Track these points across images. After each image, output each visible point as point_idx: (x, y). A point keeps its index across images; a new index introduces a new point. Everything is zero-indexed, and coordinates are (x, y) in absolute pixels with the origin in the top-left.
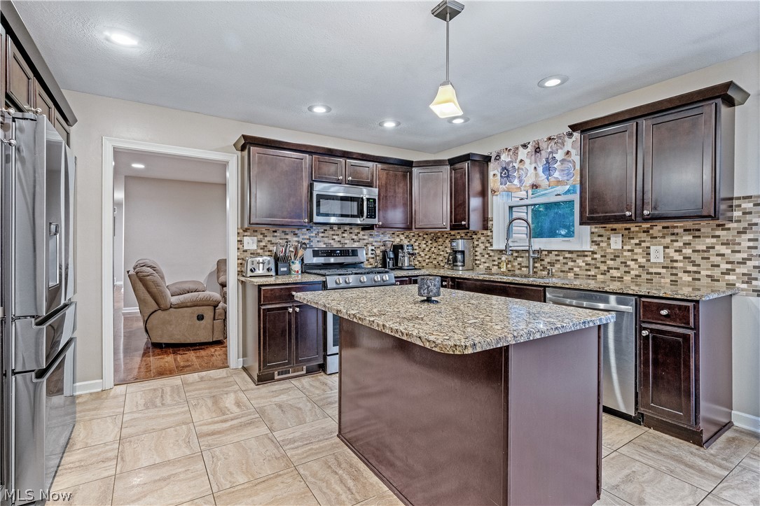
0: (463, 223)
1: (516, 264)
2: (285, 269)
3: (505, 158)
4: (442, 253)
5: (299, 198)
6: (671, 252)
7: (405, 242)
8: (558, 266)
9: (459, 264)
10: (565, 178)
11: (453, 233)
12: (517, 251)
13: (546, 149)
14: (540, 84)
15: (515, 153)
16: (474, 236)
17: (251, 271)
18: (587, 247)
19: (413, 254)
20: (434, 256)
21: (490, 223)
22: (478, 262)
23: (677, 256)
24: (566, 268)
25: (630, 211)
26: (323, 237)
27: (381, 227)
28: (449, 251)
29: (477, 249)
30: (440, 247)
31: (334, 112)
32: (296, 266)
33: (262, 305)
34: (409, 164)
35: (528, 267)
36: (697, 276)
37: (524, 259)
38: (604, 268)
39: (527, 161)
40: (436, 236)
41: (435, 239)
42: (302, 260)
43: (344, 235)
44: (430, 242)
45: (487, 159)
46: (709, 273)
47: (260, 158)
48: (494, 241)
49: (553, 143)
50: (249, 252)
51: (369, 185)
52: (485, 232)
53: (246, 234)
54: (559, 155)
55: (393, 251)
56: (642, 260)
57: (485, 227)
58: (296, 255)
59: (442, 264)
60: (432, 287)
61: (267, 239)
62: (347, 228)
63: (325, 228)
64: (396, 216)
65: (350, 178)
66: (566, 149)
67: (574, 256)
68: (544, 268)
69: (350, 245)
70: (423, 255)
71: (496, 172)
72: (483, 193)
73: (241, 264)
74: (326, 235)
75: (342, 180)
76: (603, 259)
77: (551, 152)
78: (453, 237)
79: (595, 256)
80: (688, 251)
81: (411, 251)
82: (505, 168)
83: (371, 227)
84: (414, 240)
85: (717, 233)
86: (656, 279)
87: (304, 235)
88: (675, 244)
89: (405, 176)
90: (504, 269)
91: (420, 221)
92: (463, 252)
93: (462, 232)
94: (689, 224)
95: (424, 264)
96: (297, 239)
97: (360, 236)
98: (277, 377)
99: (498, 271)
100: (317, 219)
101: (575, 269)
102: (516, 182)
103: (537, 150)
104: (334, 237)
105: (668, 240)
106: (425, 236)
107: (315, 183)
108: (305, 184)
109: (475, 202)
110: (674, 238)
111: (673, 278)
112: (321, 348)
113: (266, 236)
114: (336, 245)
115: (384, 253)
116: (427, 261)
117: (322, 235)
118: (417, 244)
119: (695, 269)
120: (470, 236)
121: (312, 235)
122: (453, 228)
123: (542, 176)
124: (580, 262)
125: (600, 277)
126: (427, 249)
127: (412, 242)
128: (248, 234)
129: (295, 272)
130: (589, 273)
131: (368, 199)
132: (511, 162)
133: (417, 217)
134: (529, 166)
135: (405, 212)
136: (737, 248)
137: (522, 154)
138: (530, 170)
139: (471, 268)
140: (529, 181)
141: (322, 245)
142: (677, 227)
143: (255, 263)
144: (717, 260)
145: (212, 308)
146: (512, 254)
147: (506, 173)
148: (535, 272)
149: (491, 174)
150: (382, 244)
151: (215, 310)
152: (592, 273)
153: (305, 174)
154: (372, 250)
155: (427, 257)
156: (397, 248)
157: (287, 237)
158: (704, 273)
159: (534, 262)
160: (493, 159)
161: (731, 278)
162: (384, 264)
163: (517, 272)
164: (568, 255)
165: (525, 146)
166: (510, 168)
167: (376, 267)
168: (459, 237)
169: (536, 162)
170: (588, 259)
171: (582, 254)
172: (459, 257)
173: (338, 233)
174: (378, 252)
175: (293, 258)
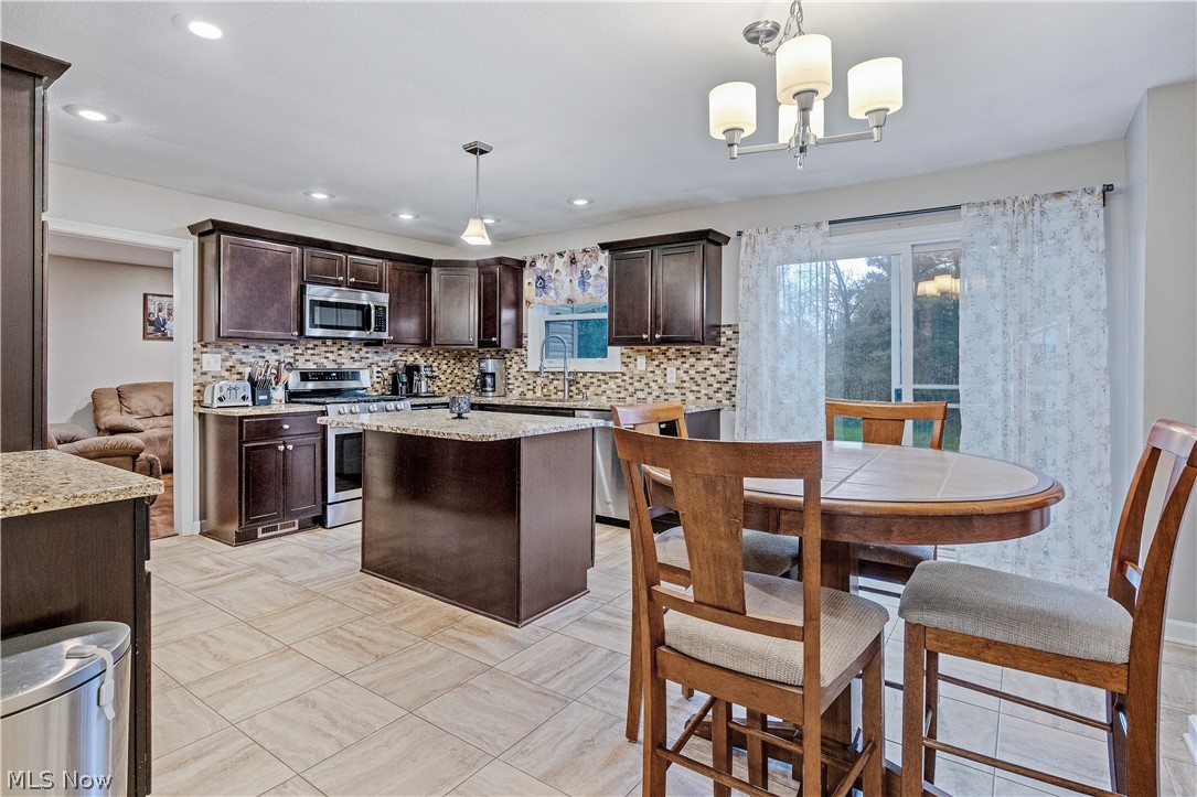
0: (494, 339)
1: (552, 388)
2: (265, 397)
3: (540, 265)
4: (467, 376)
5: (286, 304)
6: (681, 372)
7: (421, 362)
8: (592, 389)
9: (489, 389)
10: (599, 295)
11: (481, 350)
12: (553, 373)
13: (582, 259)
14: (570, 201)
15: (551, 261)
16: (507, 355)
17: (221, 400)
18: (618, 368)
19: (432, 378)
20: (457, 380)
21: (524, 340)
22: (510, 387)
23: (686, 378)
24: (599, 391)
25: (646, 333)
26: (312, 355)
27: (391, 342)
28: (476, 374)
29: (510, 371)
30: (465, 369)
31: (338, 199)
32: (279, 394)
33: (244, 442)
34: (429, 263)
35: (563, 391)
36: (699, 395)
37: (561, 382)
38: (631, 389)
39: (563, 271)
40: (460, 354)
41: (459, 357)
42: (286, 385)
43: (341, 352)
44: (453, 362)
45: (522, 264)
46: (706, 392)
47: (233, 250)
48: (529, 362)
49: (587, 256)
50: (209, 375)
51: (378, 288)
52: (519, 350)
53: (205, 350)
54: (593, 270)
55: (406, 373)
56: (661, 381)
57: (520, 345)
58: (278, 377)
59: (468, 391)
60: (463, 405)
61: (235, 357)
62: (344, 343)
63: (316, 342)
64: (409, 326)
65: (353, 280)
66: (599, 265)
67: (606, 378)
68: (580, 392)
69: (348, 365)
70: (443, 379)
71: (531, 280)
72: (517, 304)
73: (199, 391)
74: (316, 352)
75: (341, 281)
76: (631, 381)
77: (586, 266)
78: (482, 356)
79: (625, 378)
80: (692, 372)
81: (429, 374)
82: (540, 278)
83: (379, 343)
84: (432, 359)
85: (712, 356)
86: (671, 398)
87: (287, 353)
88: (685, 365)
89: (423, 278)
90: (539, 394)
91: (441, 335)
92: (493, 375)
93: (493, 351)
94: (693, 348)
95: (445, 391)
96: (277, 357)
97: (362, 353)
98: (260, 535)
99: (534, 396)
100: (310, 332)
101: (608, 392)
102: (552, 293)
103: (573, 261)
104: (328, 355)
105: (679, 362)
106: (447, 354)
107: (308, 286)
108: (294, 286)
109: (507, 315)
110: (683, 360)
111: (683, 397)
112: (319, 495)
113: (234, 353)
114: (330, 366)
115: (395, 376)
116: (449, 386)
117: (312, 352)
118: (435, 364)
119: (697, 388)
120: (501, 355)
121: (297, 351)
122: (481, 345)
123: (578, 290)
124: (612, 384)
125: (628, 399)
126: (449, 371)
127: (430, 362)
128: (209, 350)
129: (277, 400)
130: (620, 396)
131: (376, 307)
132: (547, 270)
133: (438, 331)
134: (564, 276)
135: (422, 324)
136: (723, 369)
137: (559, 263)
138: (565, 283)
139: (503, 394)
140: (565, 295)
141: (311, 366)
142: (684, 350)
143: (225, 389)
144: (710, 379)
145: (130, 459)
146: (548, 377)
147: (542, 283)
148: (571, 397)
149: (526, 281)
150: (391, 363)
151: (134, 462)
152: (621, 395)
153: (294, 273)
154: (378, 372)
155: (449, 381)
156: (412, 370)
157: (263, 354)
158: (703, 392)
159: (571, 386)
160: (527, 265)
161: (719, 395)
162: (395, 390)
163: (553, 397)
164: (602, 377)
165: (561, 255)
166: (546, 277)
167: (383, 394)
168: (488, 356)
169: (571, 274)
170: (619, 381)
171: (613, 376)
172: (489, 380)
173: (332, 349)
174: (386, 374)
175: (274, 383)
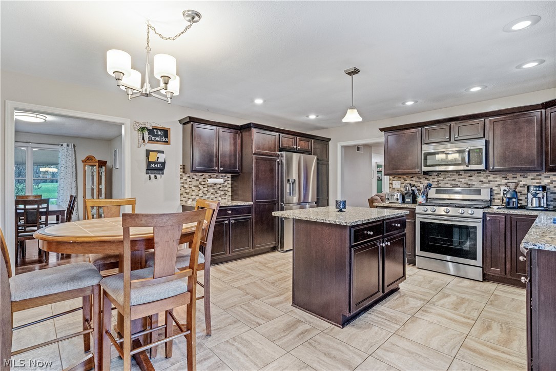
2: (409, 200)
17: (387, 199)
50: (396, 190)
53: (394, 179)
61: (407, 182)
100: (424, 169)
108: (419, 147)
128: (396, 179)
129: (419, 202)
143: (389, 195)
153: (419, 141)
